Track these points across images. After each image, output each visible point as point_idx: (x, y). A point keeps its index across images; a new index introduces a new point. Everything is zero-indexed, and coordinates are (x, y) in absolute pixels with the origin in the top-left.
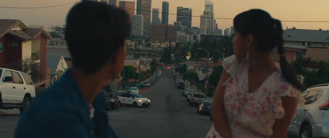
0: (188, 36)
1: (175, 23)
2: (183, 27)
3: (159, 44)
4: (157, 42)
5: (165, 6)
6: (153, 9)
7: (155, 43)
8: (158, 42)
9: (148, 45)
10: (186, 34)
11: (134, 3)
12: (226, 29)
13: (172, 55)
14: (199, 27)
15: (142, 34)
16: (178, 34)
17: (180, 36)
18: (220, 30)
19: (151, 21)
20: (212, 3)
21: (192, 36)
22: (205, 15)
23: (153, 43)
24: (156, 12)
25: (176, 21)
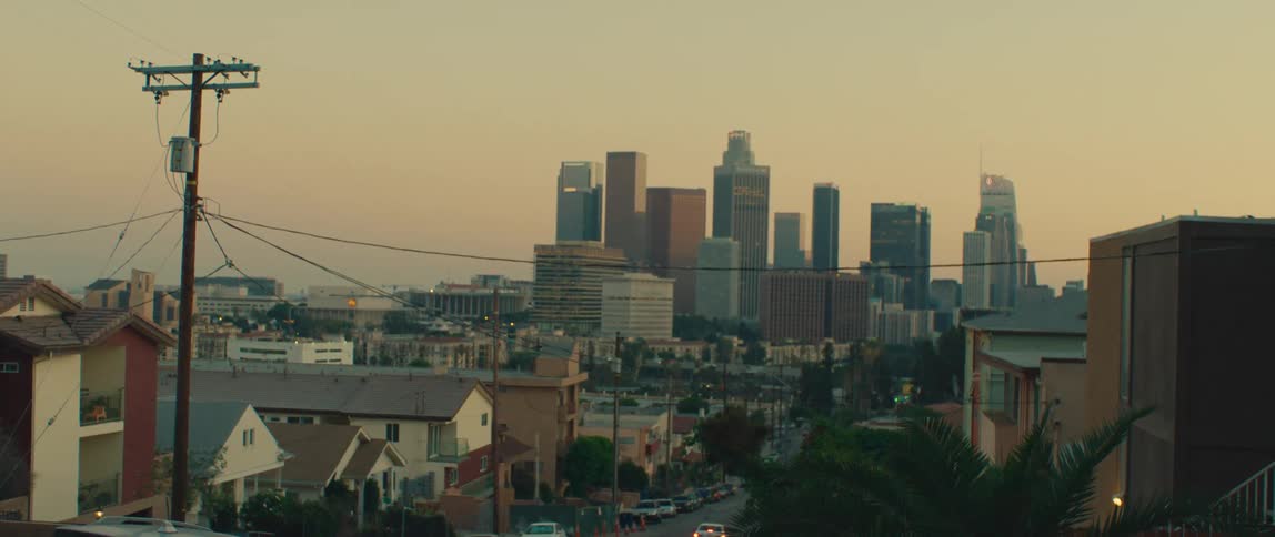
0: (915, 315)
1: (865, 268)
2: (895, 281)
3: (797, 351)
4: (789, 344)
5: (826, 200)
6: (777, 215)
7: (780, 345)
8: (790, 341)
9: (755, 356)
10: (905, 308)
11: (702, 192)
12: (1069, 283)
13: (837, 393)
14: (960, 281)
15: (734, 311)
16: (875, 308)
17: (882, 317)
18: (1046, 287)
19: (770, 259)
20: (1011, 184)
21: (931, 313)
22: (981, 232)
23: (773, 345)
24: (789, 223)
25: (866, 258)
